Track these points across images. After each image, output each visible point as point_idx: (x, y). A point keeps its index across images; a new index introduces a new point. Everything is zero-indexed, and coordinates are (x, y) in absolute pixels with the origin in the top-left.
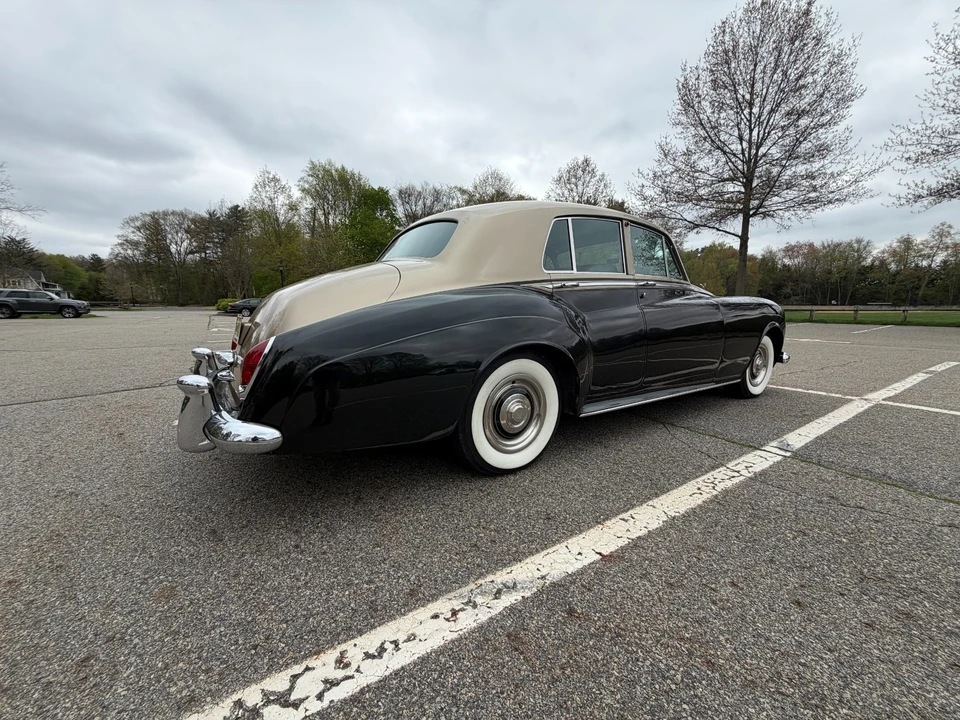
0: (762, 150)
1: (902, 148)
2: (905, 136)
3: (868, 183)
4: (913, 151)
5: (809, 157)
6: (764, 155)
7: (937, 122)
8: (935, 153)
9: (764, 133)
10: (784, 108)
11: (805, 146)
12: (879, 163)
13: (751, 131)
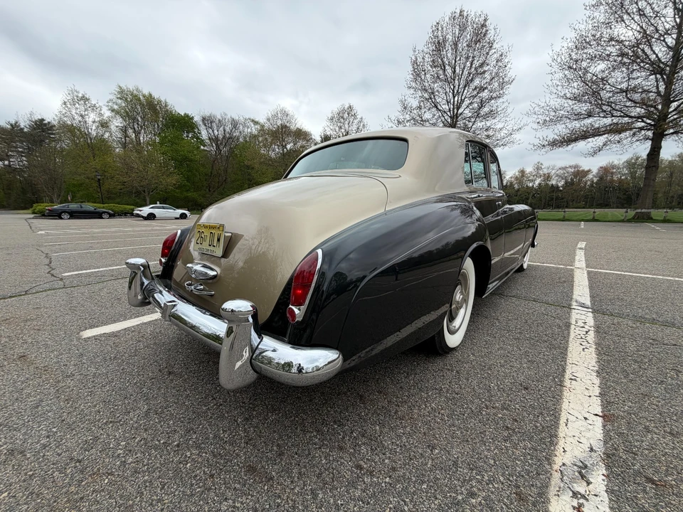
0: (460, 111)
1: (536, 116)
2: (537, 109)
3: (517, 136)
4: (542, 118)
5: (486, 117)
6: (461, 114)
7: (552, 103)
8: (551, 120)
9: (461, 99)
10: (472, 86)
11: (486, 109)
12: (522, 124)
13: (454, 97)
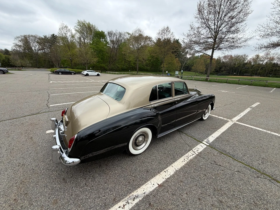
0: (221, 29)
1: (259, 32)
2: (261, 28)
3: (249, 42)
4: (263, 33)
5: (233, 32)
6: (221, 30)
7: (271, 25)
8: (268, 34)
9: (222, 23)
10: (229, 15)
11: (233, 29)
12: (253, 36)
13: (218, 22)
